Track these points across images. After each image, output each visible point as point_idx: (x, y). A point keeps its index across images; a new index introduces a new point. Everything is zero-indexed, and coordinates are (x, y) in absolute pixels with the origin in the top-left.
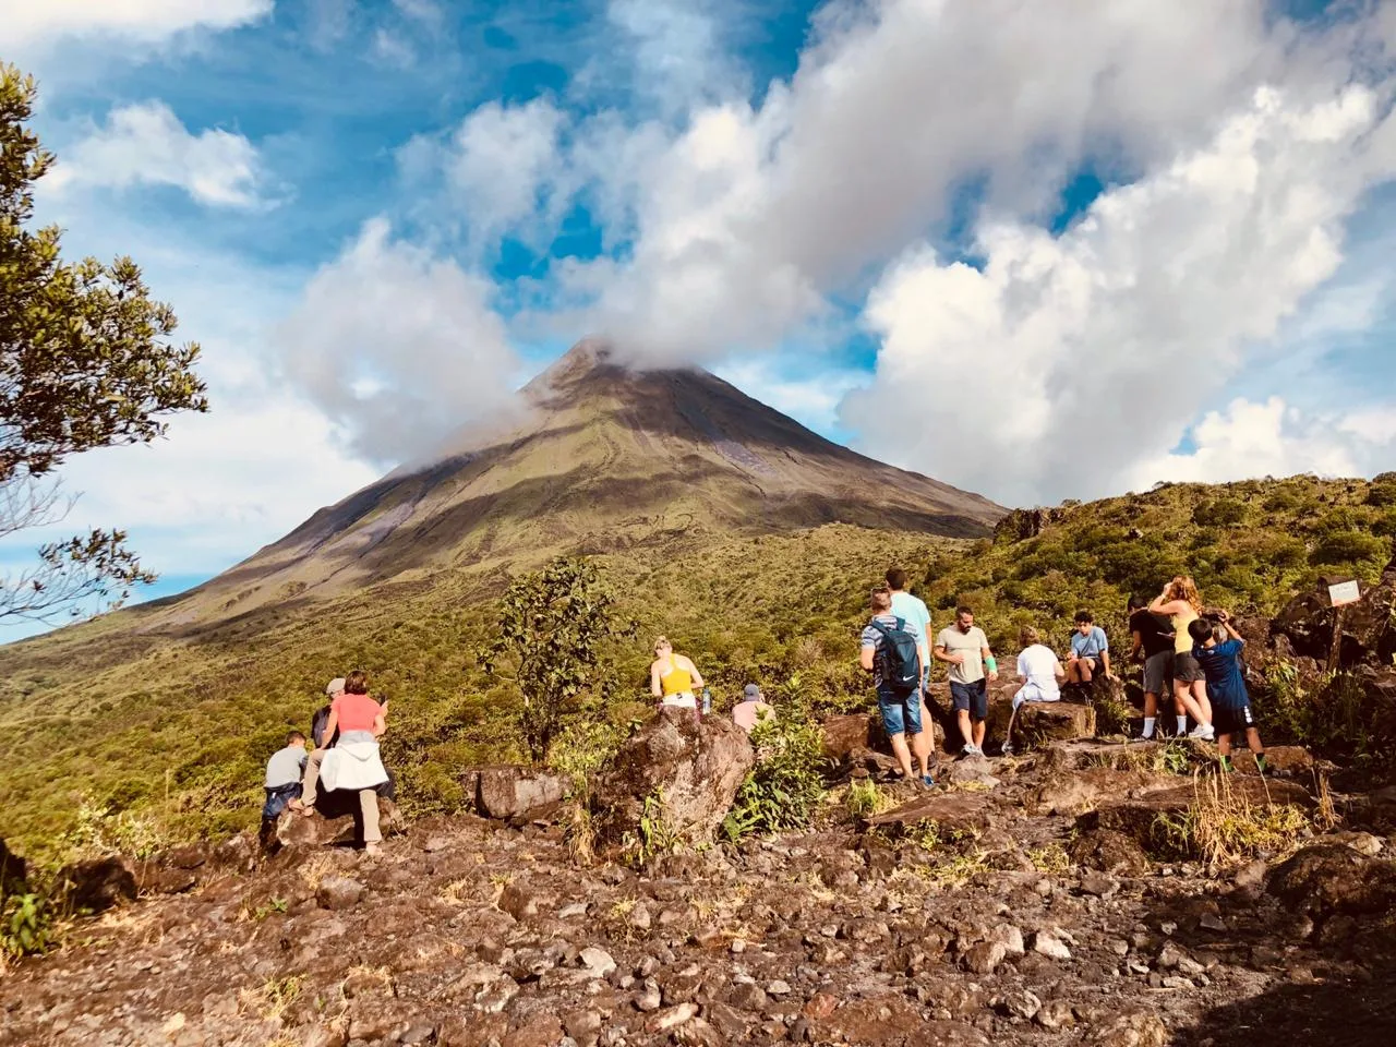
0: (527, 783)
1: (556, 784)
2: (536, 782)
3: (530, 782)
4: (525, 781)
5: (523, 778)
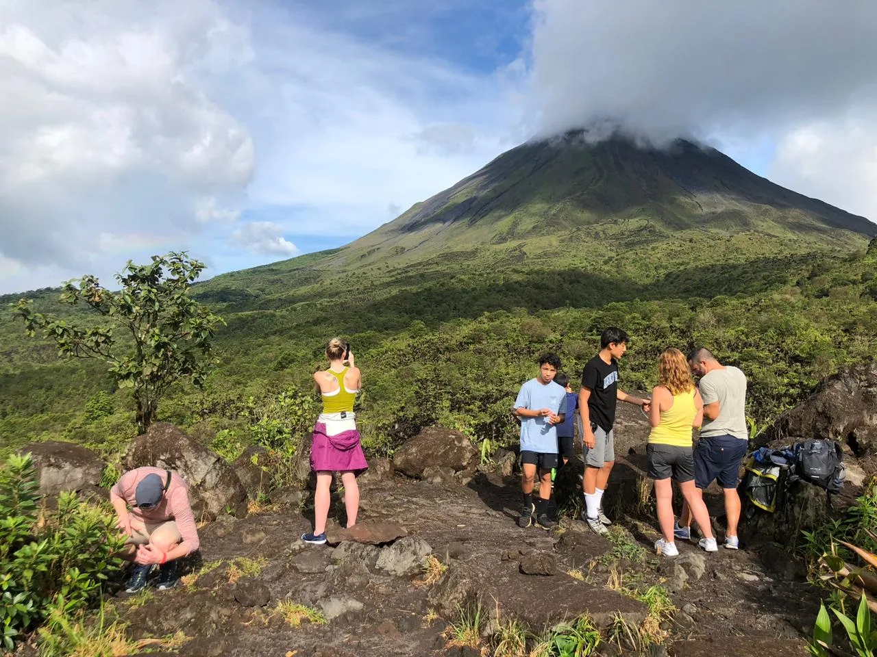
0: (53, 470)
1: (80, 476)
2: (62, 471)
3: (56, 470)
4: (51, 468)
5: (50, 465)
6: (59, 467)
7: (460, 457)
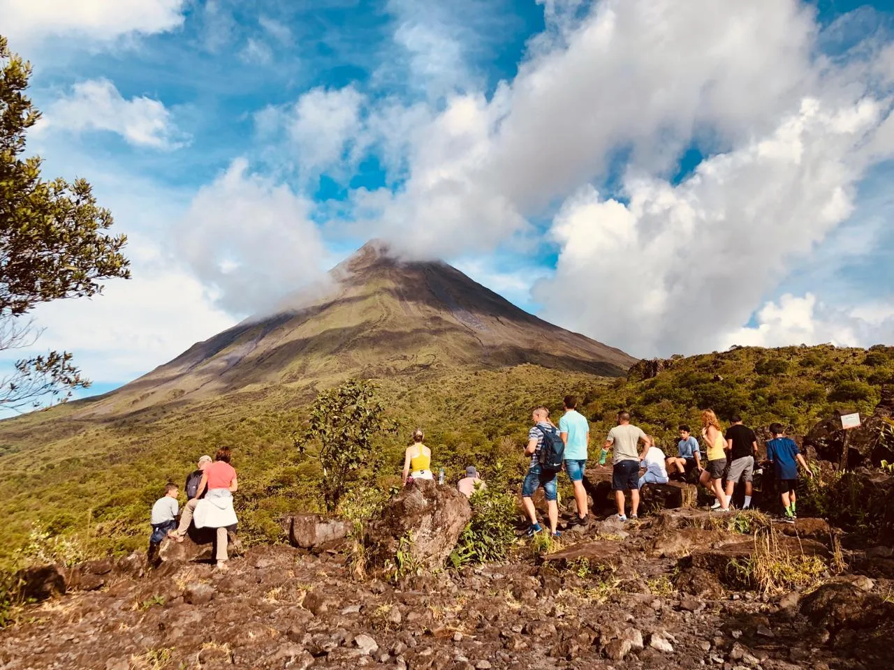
1: (342, 527)
2: (330, 525)
3: (325, 525)
4: (322, 524)
5: (320, 522)
6: (327, 523)
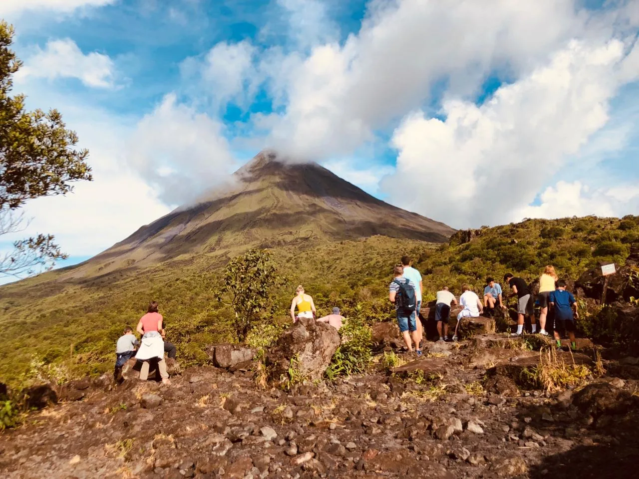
0: (236, 352)
1: (250, 352)
2: (241, 351)
5: (235, 350)
6: (239, 350)
7: (396, 333)
